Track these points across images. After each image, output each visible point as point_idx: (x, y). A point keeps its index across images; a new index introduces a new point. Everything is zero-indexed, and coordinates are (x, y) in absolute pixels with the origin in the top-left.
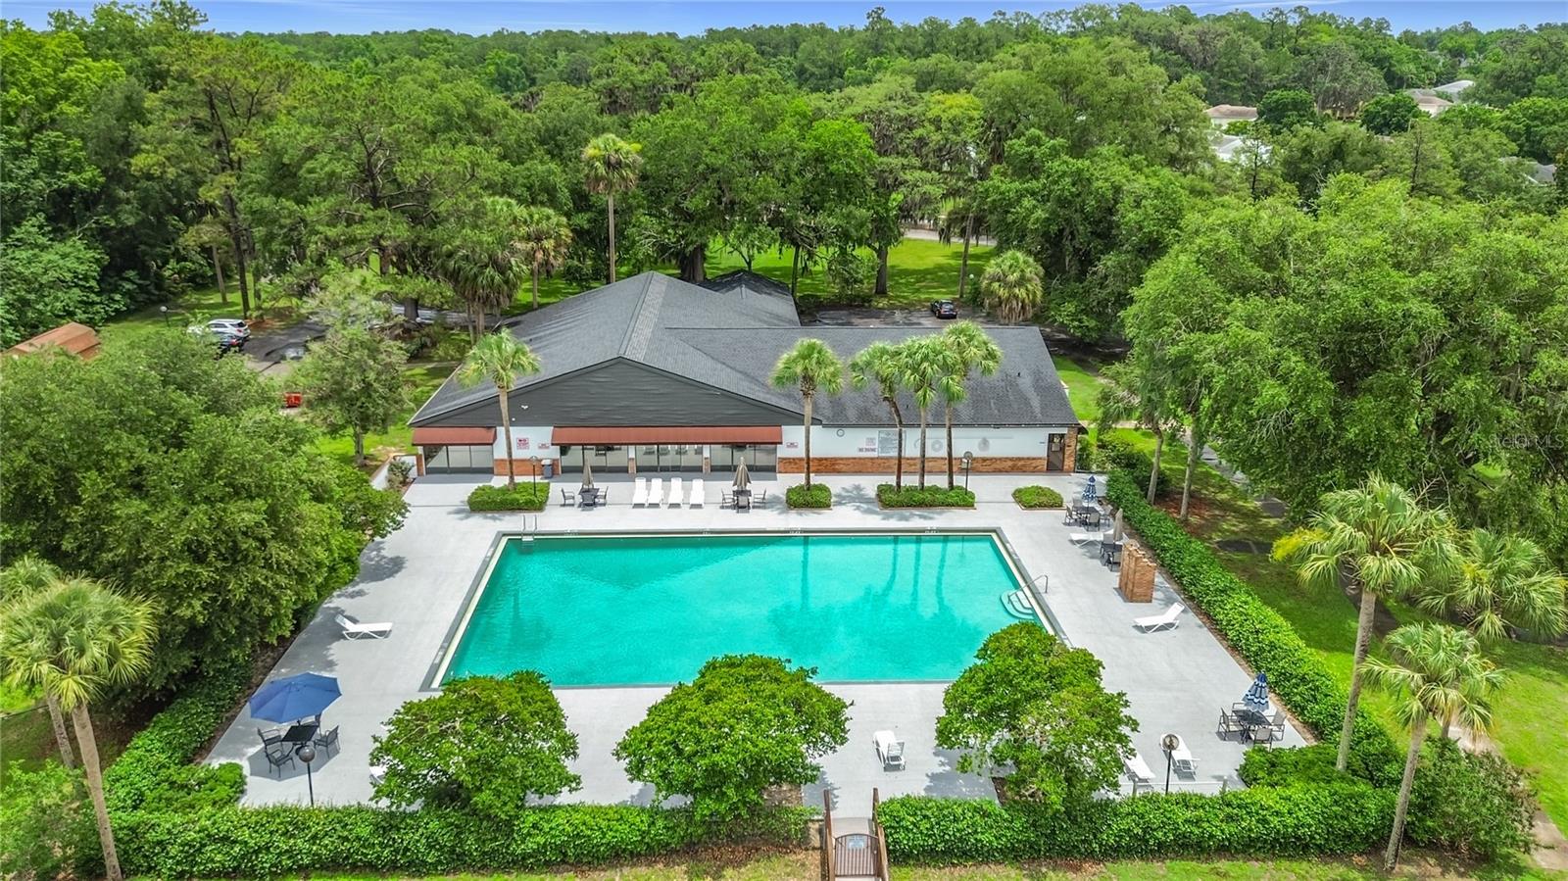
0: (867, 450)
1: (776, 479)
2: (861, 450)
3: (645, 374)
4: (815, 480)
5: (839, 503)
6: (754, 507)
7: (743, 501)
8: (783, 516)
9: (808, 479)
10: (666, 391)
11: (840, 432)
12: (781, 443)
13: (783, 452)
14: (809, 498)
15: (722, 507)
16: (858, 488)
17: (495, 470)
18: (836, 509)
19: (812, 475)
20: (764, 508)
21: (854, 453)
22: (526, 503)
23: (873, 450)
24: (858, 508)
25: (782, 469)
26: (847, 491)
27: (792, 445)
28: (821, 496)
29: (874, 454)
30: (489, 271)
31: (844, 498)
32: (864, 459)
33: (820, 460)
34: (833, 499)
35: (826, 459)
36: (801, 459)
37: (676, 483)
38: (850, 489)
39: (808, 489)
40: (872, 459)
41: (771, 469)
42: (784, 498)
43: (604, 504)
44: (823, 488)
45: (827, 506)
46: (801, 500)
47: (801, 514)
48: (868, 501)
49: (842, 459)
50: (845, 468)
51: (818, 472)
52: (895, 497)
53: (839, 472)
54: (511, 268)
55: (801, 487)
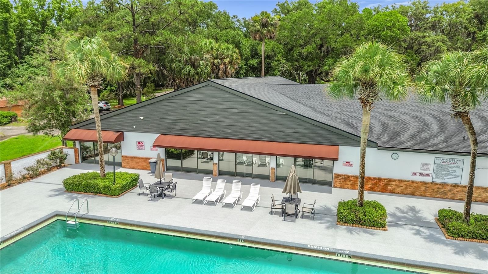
0: (421, 174)
1: (331, 192)
2: (414, 174)
3: (229, 95)
4: (368, 197)
5: (395, 225)
6: (302, 217)
7: (290, 208)
8: (331, 231)
9: (361, 195)
10: (243, 110)
11: (395, 156)
12: (337, 160)
13: (339, 168)
14: (361, 215)
15: (271, 213)
16: (413, 209)
17: (123, 165)
18: (392, 231)
19: (365, 193)
20: (313, 219)
21: (407, 176)
22: (105, 188)
23: (427, 175)
24: (418, 233)
25: (337, 184)
26: (402, 212)
27: (348, 164)
28: (375, 215)
29: (428, 179)
30: (188, 67)
31: (399, 219)
32: (417, 183)
33: (374, 179)
34: (389, 219)
35: (379, 179)
36: (355, 177)
37: (237, 186)
38: (405, 210)
39: (361, 205)
40: (426, 183)
41: (328, 184)
42: (335, 210)
43: (171, 197)
44: (376, 206)
45: (382, 226)
46: (352, 216)
47: (351, 231)
48: (427, 225)
49: (395, 181)
50: (397, 189)
51: (371, 190)
52: (464, 226)
53: (391, 192)
54: (199, 66)
55: (353, 203)
